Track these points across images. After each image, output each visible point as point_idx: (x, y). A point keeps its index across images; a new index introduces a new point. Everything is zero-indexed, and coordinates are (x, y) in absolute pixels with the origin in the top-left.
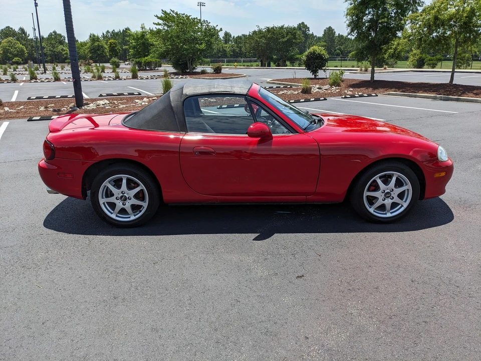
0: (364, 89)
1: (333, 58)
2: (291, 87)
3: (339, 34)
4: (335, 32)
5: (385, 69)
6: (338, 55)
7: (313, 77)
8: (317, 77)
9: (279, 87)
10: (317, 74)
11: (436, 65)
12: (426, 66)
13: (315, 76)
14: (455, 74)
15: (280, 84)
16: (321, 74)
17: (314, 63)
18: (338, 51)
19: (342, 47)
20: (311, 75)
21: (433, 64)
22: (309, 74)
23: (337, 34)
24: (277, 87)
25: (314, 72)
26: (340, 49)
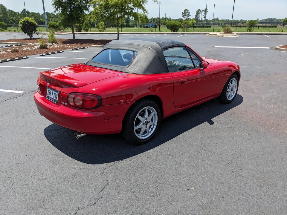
0: (75, 44)
1: (10, 25)
2: (20, 45)
3: (9, 9)
4: (6, 8)
5: (62, 32)
6: (12, 23)
7: (30, 38)
8: (33, 38)
9: (7, 46)
10: (32, 36)
11: (88, 30)
12: (83, 30)
13: (31, 37)
14: (119, 35)
15: (7, 44)
16: (34, 36)
17: (29, 29)
18: (11, 21)
19: (14, 18)
20: (28, 37)
21: (87, 29)
22: (26, 36)
23: (7, 10)
24: (6, 46)
25: (30, 34)
26: (12, 20)
